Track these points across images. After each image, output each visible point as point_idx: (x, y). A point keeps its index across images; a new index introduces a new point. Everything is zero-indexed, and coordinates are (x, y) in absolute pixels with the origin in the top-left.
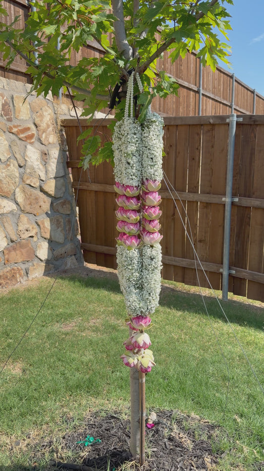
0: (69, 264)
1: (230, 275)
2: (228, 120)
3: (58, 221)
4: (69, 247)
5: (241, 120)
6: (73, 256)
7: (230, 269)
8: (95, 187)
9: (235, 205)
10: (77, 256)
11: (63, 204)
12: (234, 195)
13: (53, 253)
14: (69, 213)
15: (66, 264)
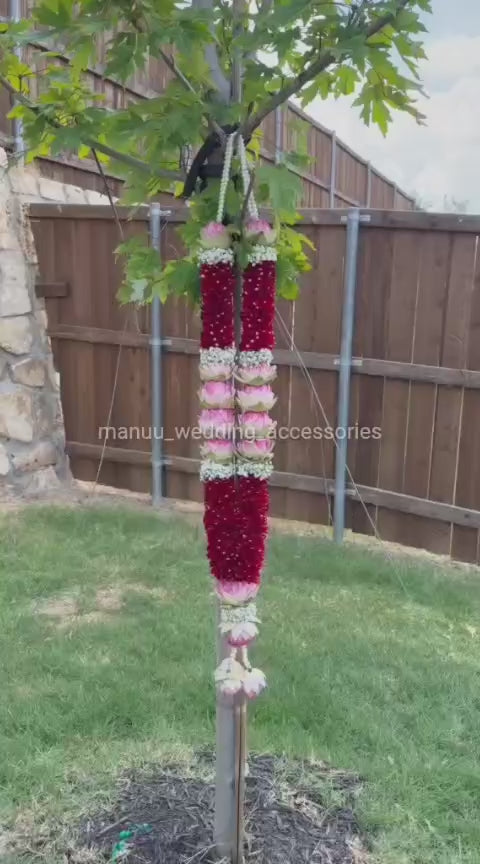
0: (42, 483)
1: (348, 499)
2: (344, 219)
3: (20, 399)
4: (42, 449)
5: (367, 218)
6: (51, 467)
7: (347, 487)
8: (91, 334)
9: (357, 374)
10: (58, 466)
11: (30, 366)
12: (355, 353)
13: (10, 462)
14: (41, 383)
15: (37, 482)
